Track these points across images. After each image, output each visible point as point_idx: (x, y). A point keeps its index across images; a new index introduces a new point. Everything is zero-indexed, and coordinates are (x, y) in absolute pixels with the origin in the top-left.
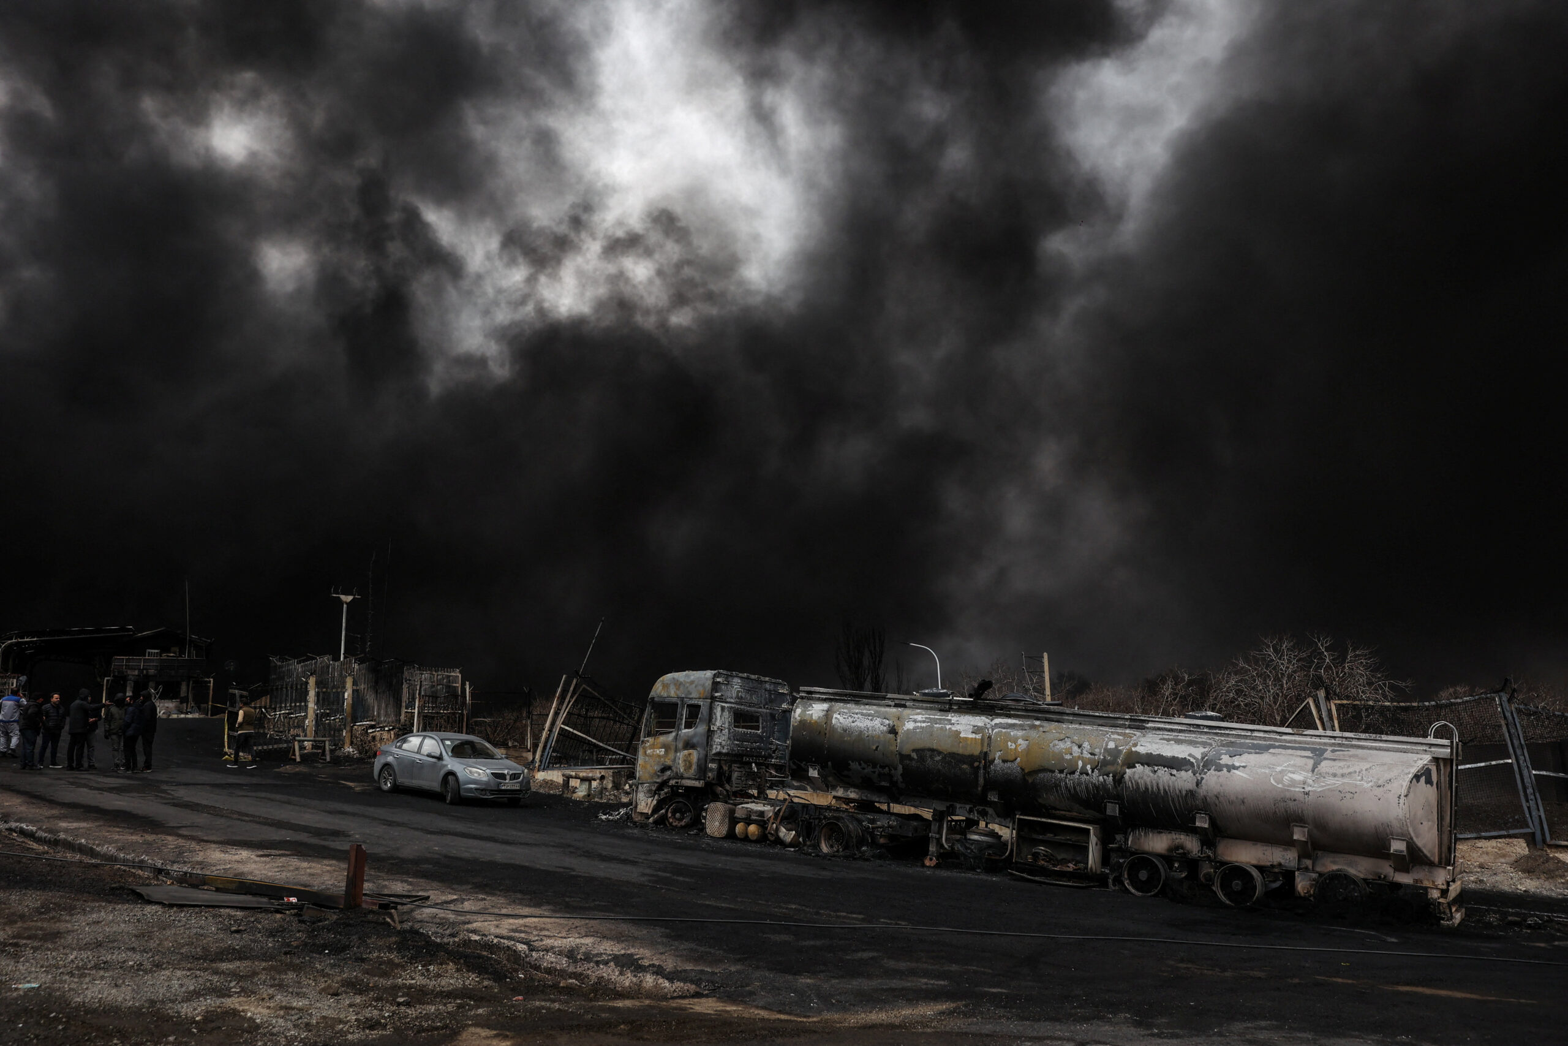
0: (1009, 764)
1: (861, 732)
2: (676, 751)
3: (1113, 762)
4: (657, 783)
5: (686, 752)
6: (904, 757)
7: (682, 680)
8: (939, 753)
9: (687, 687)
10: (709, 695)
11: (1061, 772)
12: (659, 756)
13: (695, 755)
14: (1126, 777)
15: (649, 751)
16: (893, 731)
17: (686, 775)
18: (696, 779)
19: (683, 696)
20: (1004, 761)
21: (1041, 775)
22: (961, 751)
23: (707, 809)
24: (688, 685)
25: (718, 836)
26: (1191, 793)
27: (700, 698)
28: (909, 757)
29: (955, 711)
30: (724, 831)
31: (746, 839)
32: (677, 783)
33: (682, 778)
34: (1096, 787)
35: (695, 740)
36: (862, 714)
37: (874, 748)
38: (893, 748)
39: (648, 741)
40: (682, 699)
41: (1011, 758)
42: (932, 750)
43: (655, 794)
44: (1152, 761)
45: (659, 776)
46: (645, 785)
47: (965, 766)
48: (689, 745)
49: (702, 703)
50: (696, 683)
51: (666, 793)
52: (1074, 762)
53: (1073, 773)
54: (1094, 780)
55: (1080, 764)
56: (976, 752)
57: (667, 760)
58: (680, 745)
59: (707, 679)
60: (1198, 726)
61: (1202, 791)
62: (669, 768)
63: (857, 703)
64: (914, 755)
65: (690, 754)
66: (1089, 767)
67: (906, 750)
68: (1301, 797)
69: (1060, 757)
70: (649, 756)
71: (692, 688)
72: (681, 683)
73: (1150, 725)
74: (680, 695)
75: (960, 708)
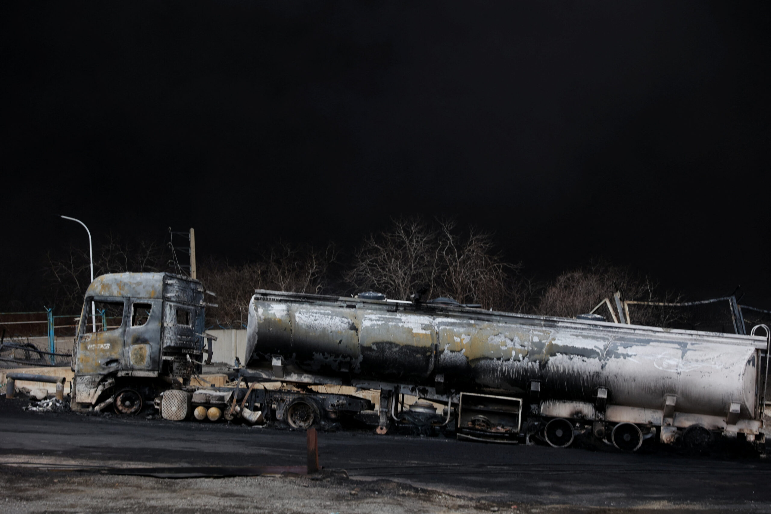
0: (456, 354)
1: (324, 328)
2: (124, 344)
3: (540, 352)
4: (100, 375)
5: (137, 346)
6: (365, 349)
7: (126, 281)
8: (397, 345)
9: (134, 288)
10: (161, 296)
11: (499, 359)
12: (104, 351)
13: (147, 350)
14: (550, 363)
15: (90, 346)
16: (354, 328)
17: (137, 367)
18: (148, 370)
19: (129, 295)
20: (452, 351)
21: (482, 362)
22: (415, 344)
23: (162, 396)
24: (134, 286)
25: (176, 419)
26: (597, 374)
27: (150, 298)
28: (369, 349)
29: (401, 312)
30: (183, 414)
31: (206, 420)
32: (128, 374)
33: (132, 369)
34: (526, 371)
35: (147, 336)
36: (321, 314)
37: (338, 341)
38: (355, 341)
39: (89, 337)
40: (128, 299)
41: (457, 349)
42: (390, 343)
43: (99, 384)
44: (568, 351)
45: (104, 369)
46: (86, 377)
47: (419, 356)
48: (139, 340)
49: (153, 303)
50: (144, 284)
51: (110, 384)
52: (509, 351)
53: (508, 360)
54: (525, 366)
55: (514, 353)
56: (428, 343)
57: (113, 354)
58: (130, 340)
59: (157, 281)
60: (596, 326)
61: (605, 373)
62: (116, 361)
63: (311, 303)
64: (374, 347)
65: (141, 348)
66: (520, 356)
67: (367, 342)
68: (675, 376)
69: (498, 348)
70: (91, 350)
71: (140, 289)
72: (125, 284)
73: (560, 324)
74: (125, 295)
75: (405, 309)
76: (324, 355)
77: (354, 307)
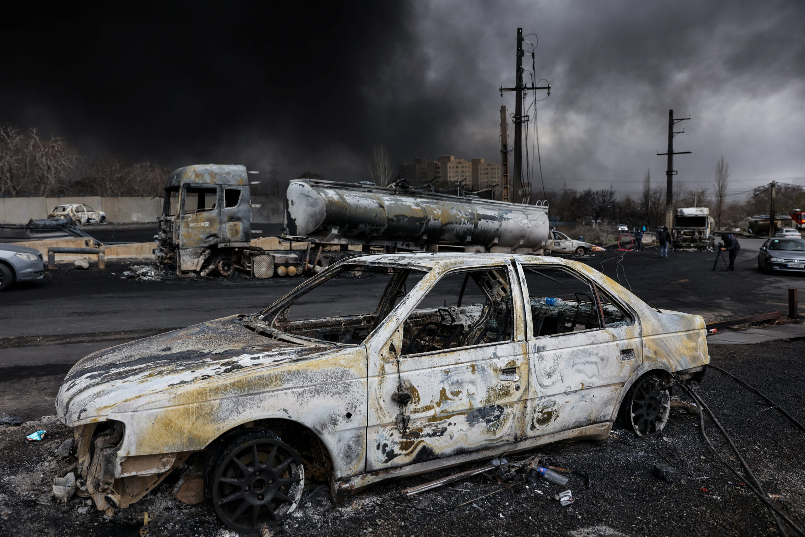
0: (436, 221)
1: (365, 207)
2: (221, 222)
3: (474, 219)
4: (202, 247)
5: (231, 223)
6: (390, 220)
7: (217, 171)
8: (406, 217)
9: (225, 177)
10: (247, 183)
11: (456, 223)
12: (204, 228)
13: (240, 226)
14: (479, 224)
15: (191, 225)
16: (381, 206)
17: (233, 239)
18: (242, 242)
19: (220, 183)
20: (435, 220)
21: (448, 226)
22: (416, 216)
23: (254, 261)
24: (225, 175)
25: (266, 277)
26: (498, 230)
27: (239, 185)
28: (392, 220)
29: (397, 195)
30: (271, 273)
31: (287, 276)
32: (226, 245)
33: (229, 241)
34: (467, 229)
35: (240, 215)
37: (375, 215)
38: (384, 215)
39: (190, 217)
40: (221, 186)
41: (437, 218)
42: (403, 216)
43: (201, 254)
44: (486, 217)
45: (205, 242)
46: (189, 249)
47: (418, 223)
48: (233, 218)
49: (242, 189)
50: (232, 174)
51: (209, 254)
52: (460, 219)
53: (460, 224)
54: (468, 227)
55: (463, 220)
56: (421, 215)
57: (212, 230)
58: (226, 219)
59: (242, 171)
60: (487, 202)
61: (501, 229)
62: (215, 236)
63: (346, 189)
64: (395, 219)
65: (235, 225)
66: (466, 221)
67: (391, 216)
68: (527, 229)
69: (455, 216)
70: (193, 228)
71: (230, 177)
72: (216, 174)
73: (473, 202)
74: (217, 182)
75: (399, 193)
76: (365, 225)
77: (371, 192)
